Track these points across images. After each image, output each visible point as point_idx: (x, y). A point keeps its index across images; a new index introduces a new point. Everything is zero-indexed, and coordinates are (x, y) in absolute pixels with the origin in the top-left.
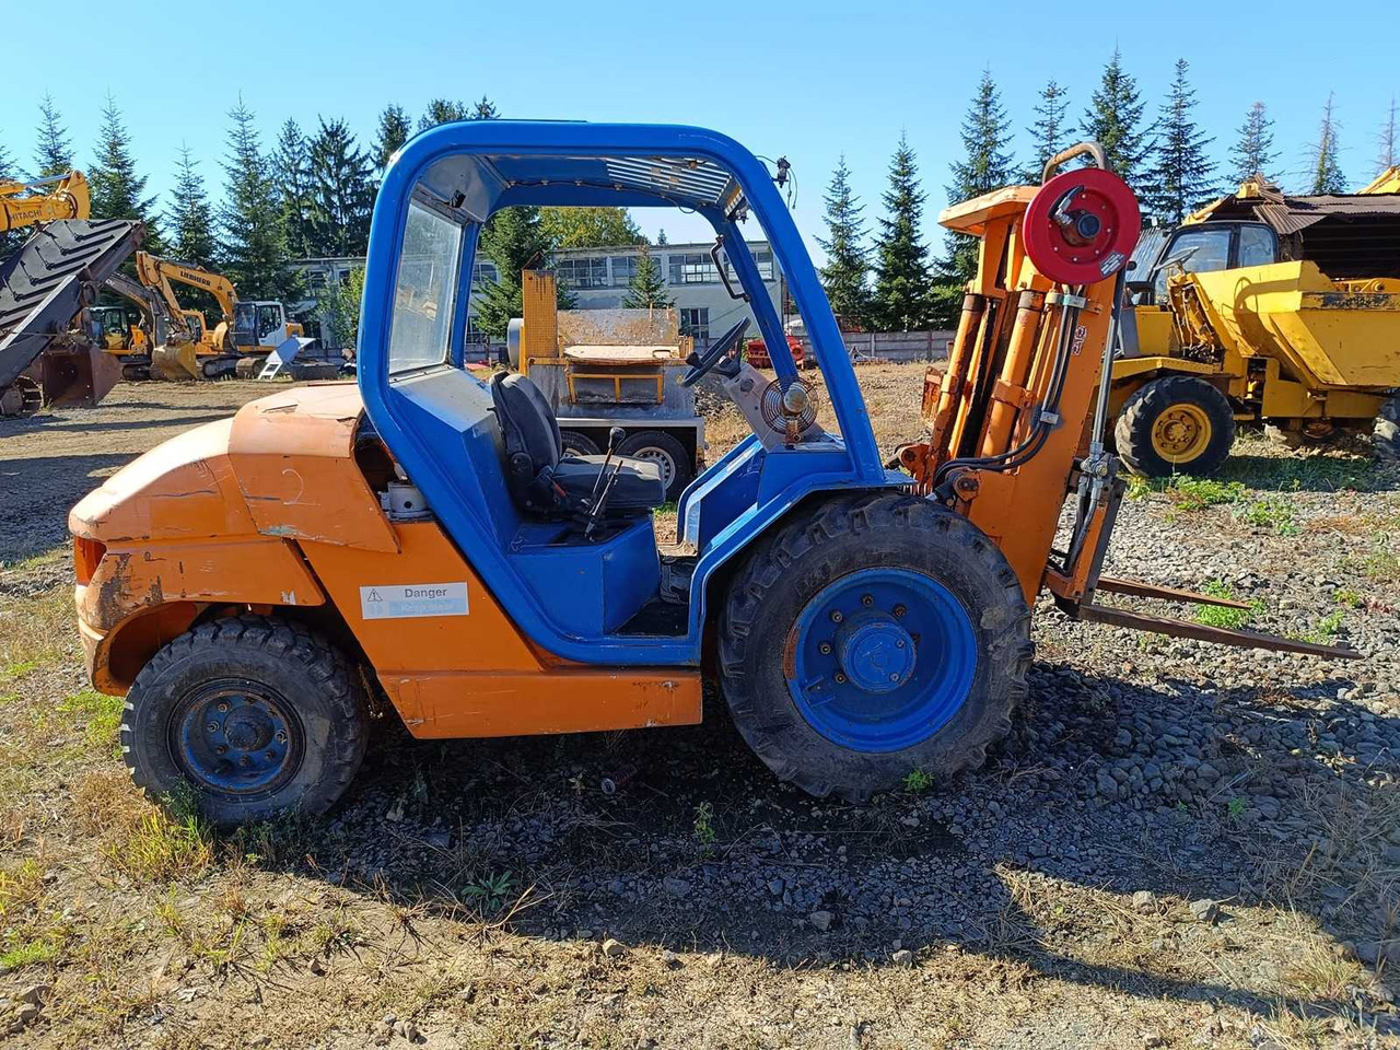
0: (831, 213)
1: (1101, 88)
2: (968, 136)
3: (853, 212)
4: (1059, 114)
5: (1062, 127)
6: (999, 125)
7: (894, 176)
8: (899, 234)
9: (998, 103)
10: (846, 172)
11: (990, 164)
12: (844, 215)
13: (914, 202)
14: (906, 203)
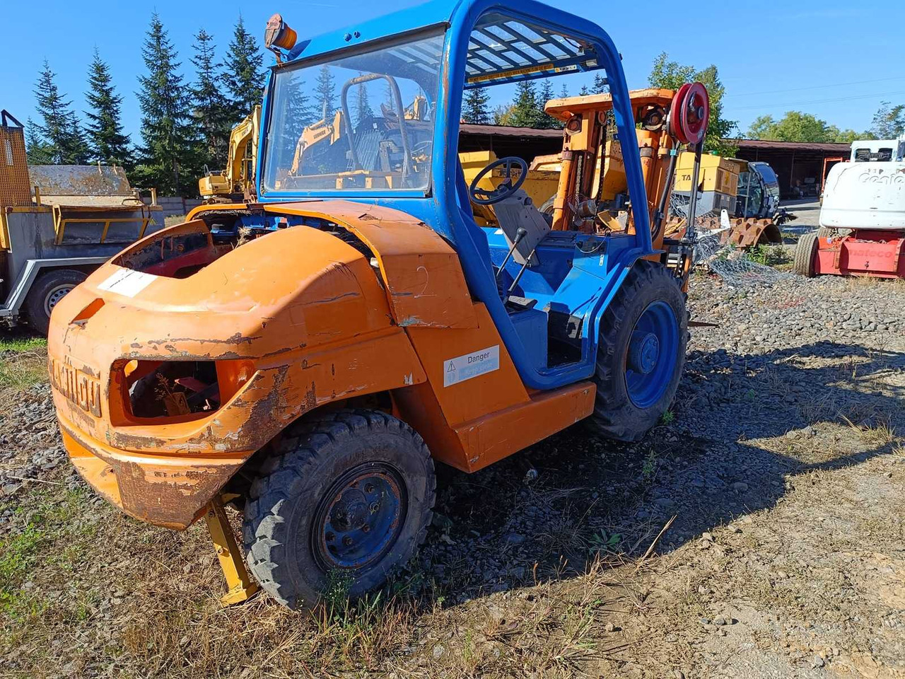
0: (42, 105)
1: (235, 40)
2: (148, 58)
3: (62, 106)
4: (211, 52)
5: (213, 62)
6: (170, 54)
7: (93, 81)
8: (105, 127)
9: (167, 38)
10: (51, 74)
11: (167, 80)
12: (54, 108)
13: (113, 102)
14: (106, 103)
